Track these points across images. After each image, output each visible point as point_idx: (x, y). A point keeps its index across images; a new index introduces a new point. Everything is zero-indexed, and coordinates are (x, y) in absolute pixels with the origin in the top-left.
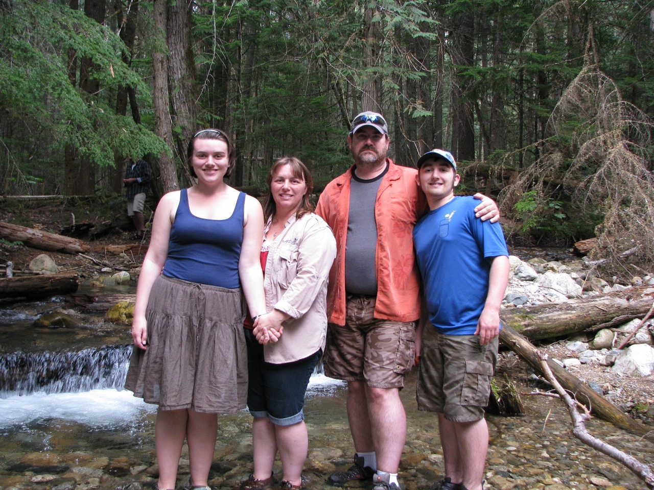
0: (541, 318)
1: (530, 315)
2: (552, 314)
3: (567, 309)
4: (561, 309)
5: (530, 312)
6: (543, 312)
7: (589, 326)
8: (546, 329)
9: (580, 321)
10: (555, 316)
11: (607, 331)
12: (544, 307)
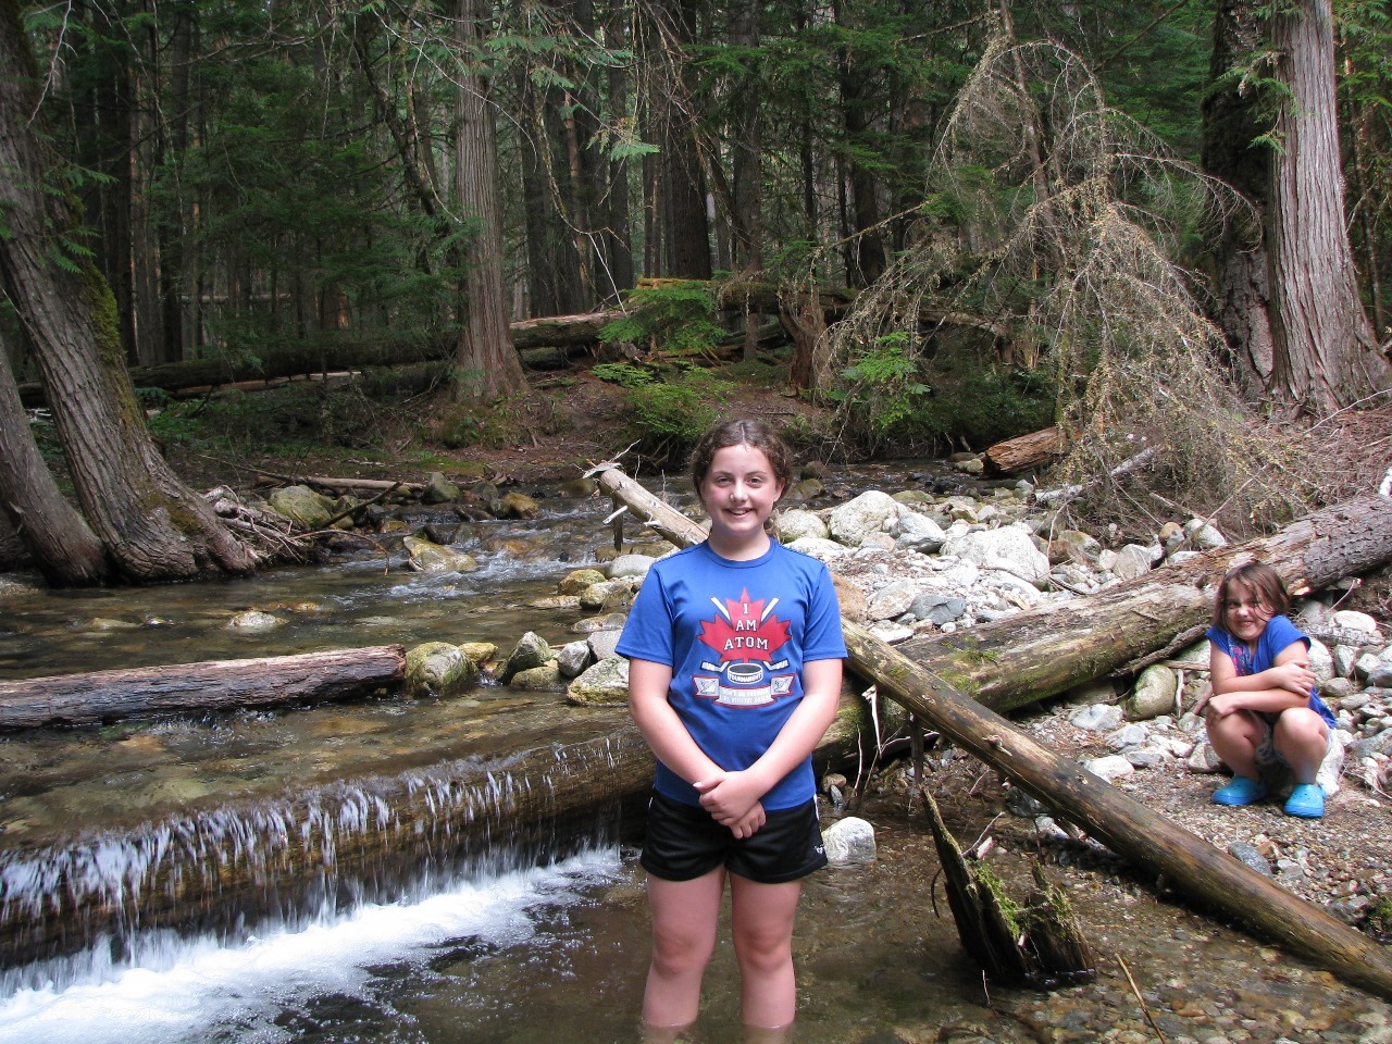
0: (1015, 656)
1: (988, 651)
2: (1038, 643)
3: (1071, 626)
4: (1056, 627)
5: (987, 643)
6: (1016, 640)
7: (1122, 663)
8: (1027, 683)
9: (1101, 653)
10: (1045, 646)
11: (1161, 669)
12: (1017, 624)
